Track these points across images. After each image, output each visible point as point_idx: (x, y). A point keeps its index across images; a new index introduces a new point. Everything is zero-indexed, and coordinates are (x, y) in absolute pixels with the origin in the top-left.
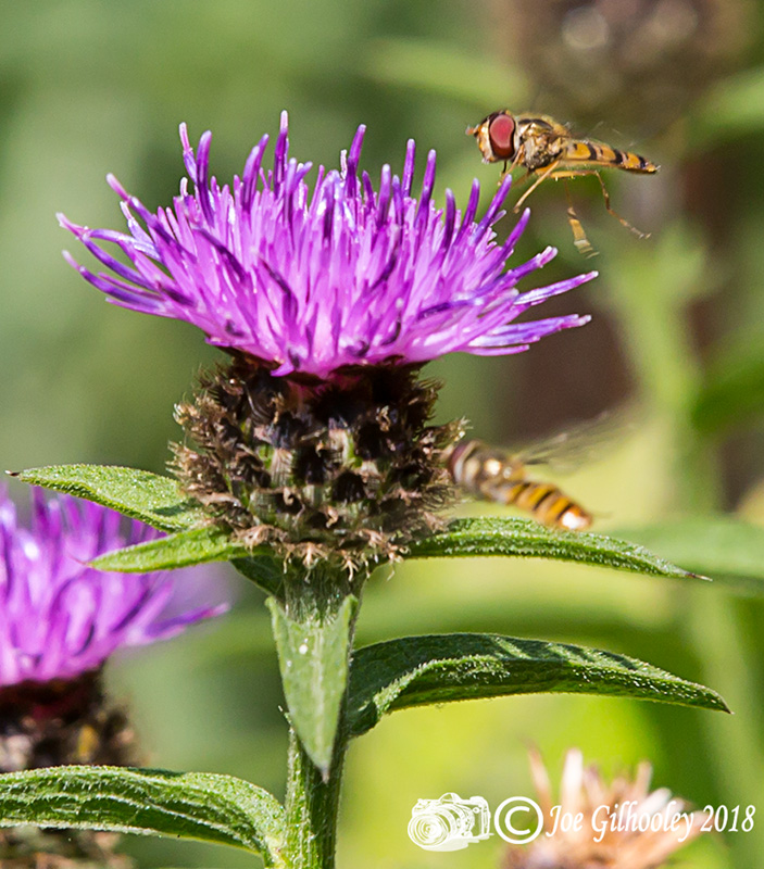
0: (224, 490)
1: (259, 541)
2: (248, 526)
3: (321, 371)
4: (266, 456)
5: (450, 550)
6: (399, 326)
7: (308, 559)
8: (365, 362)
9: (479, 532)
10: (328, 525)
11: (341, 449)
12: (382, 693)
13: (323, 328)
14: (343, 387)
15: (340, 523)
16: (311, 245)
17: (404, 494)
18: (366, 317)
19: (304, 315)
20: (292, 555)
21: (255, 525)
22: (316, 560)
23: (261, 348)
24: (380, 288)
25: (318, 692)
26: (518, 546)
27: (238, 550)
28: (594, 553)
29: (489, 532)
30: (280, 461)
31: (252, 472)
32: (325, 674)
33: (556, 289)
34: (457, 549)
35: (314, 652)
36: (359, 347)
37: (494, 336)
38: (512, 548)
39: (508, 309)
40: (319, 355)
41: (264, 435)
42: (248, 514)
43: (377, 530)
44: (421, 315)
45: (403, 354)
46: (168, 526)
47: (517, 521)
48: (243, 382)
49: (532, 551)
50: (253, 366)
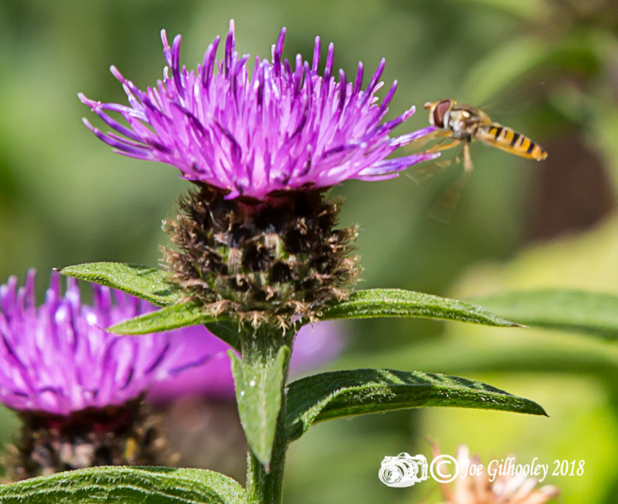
0: (197, 276)
1: (221, 311)
2: (214, 301)
3: (259, 195)
5: (350, 313)
6: (309, 163)
7: (255, 322)
8: (288, 188)
9: (371, 300)
10: (267, 299)
11: (274, 247)
12: (310, 411)
13: (259, 165)
14: (275, 205)
15: (275, 297)
16: (249, 110)
17: (318, 276)
18: (287, 157)
19: (245, 158)
20: (244, 320)
21: (218, 300)
22: (260, 323)
23: (218, 181)
24: (296, 137)
25: (262, 412)
26: (397, 309)
27: (208, 317)
28: (448, 312)
29: (377, 300)
30: (233, 256)
31: (215, 264)
32: (267, 399)
33: (417, 135)
34: (356, 312)
35: (260, 385)
36: (283, 178)
37: (376, 167)
38: (393, 310)
39: (384, 149)
40: (257, 184)
41: (222, 240)
42: (213, 293)
43: (302, 302)
44: (325, 155)
45: (315, 181)
46: (162, 302)
47: (396, 292)
48: (207, 204)
49: (407, 312)
50: (213, 193)
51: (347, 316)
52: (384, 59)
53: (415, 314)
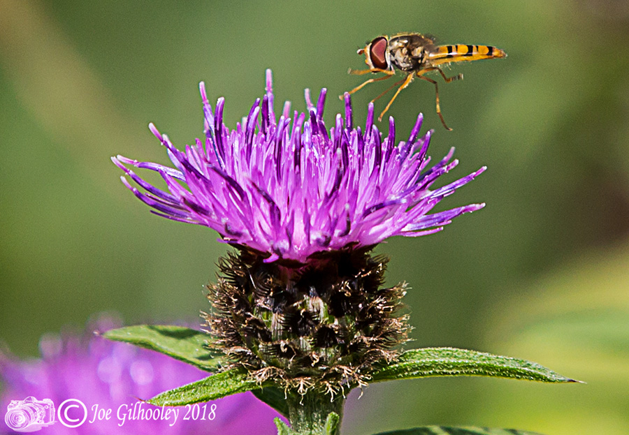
0: (240, 344)
1: (266, 378)
2: (259, 368)
3: (300, 258)
4: (268, 319)
5: (400, 375)
6: (349, 223)
7: (301, 388)
8: (330, 249)
9: (421, 360)
10: (313, 365)
11: (319, 312)
13: (299, 227)
14: (318, 267)
15: (322, 362)
16: (288, 171)
17: (365, 339)
18: (328, 217)
19: (286, 220)
20: (290, 387)
21: (263, 367)
22: (306, 390)
23: (258, 244)
26: (449, 369)
27: (252, 385)
28: (502, 371)
29: (428, 360)
30: (276, 321)
31: (258, 331)
33: (457, 185)
34: (406, 373)
36: (323, 239)
37: (418, 222)
38: (445, 371)
39: (426, 203)
40: (298, 246)
41: (265, 304)
42: (258, 359)
43: (349, 366)
44: (367, 212)
45: (357, 241)
47: (448, 350)
48: (248, 266)
49: (459, 371)
50: (254, 256)
51: (398, 377)
52: (421, 114)
53: (467, 373)
